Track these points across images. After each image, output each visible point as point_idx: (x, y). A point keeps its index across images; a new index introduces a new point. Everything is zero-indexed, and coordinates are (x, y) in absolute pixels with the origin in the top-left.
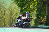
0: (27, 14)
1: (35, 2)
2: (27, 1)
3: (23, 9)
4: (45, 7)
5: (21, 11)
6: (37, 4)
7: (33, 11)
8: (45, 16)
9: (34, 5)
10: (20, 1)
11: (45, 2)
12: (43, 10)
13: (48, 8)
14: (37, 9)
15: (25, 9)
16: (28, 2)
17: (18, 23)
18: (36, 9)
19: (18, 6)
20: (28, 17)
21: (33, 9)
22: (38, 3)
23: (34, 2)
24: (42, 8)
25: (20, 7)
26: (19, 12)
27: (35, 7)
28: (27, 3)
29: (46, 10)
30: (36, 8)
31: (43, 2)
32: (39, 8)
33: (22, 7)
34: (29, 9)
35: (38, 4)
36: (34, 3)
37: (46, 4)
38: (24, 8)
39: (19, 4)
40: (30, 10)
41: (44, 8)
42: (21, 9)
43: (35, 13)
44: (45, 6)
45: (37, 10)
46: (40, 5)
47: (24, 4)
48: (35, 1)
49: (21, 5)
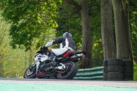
0: (67, 40)
1: (52, 5)
2: (30, 3)
3: (18, 24)
4: (79, 19)
5: (13, 31)
6: (57, 10)
7: (45, 29)
8: (81, 45)
9: (49, 15)
10: (10, 2)
11: (80, 6)
12: (74, 28)
13: (87, 20)
14: (57, 26)
15: (23, 25)
16: (32, 6)
17: (42, 66)
18: (53, 26)
19: (3, 15)
20: (70, 48)
21: (47, 24)
22: (61, 7)
23: (48, 5)
24: (72, 22)
25: (9, 18)
26: (8, 33)
27: (53, 18)
28: (28, 7)
29: (81, 26)
30: (54, 22)
31: (75, 4)
32: (64, 23)
33: (16, 19)
34: (34, 24)
35: (61, 9)
36: (49, 8)
37: (81, 12)
38: (20, 22)
39: (6, 12)
40: (38, 28)
41: (77, 20)
42: (14, 23)
43: (51, 36)
44: (80, 15)
45: (57, 28)
46: (67, 13)
47: (21, 10)
48: (53, 3)
49: (11, 13)
